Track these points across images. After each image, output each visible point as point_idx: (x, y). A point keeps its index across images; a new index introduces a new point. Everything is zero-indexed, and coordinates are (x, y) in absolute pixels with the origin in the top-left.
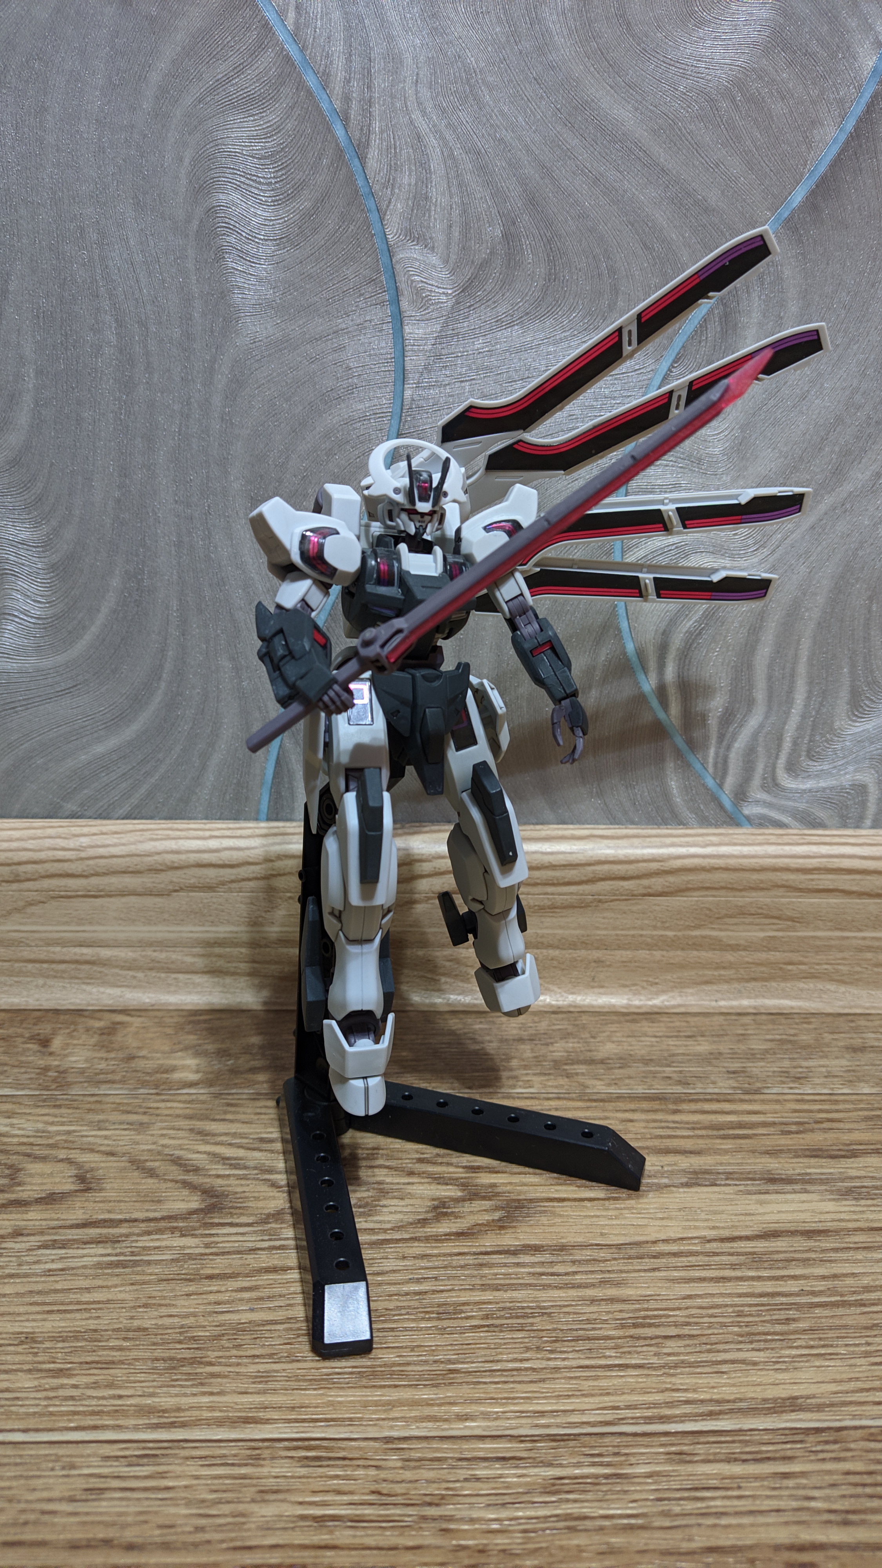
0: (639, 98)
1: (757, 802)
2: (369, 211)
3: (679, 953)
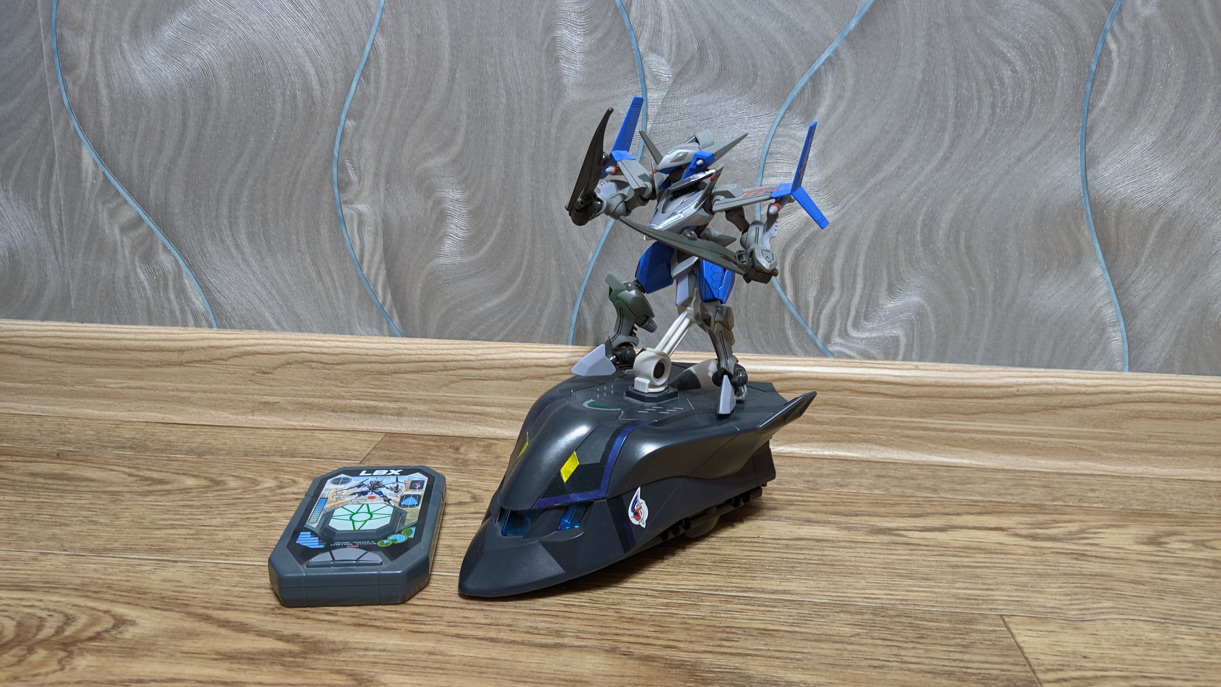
2: (631, 37)
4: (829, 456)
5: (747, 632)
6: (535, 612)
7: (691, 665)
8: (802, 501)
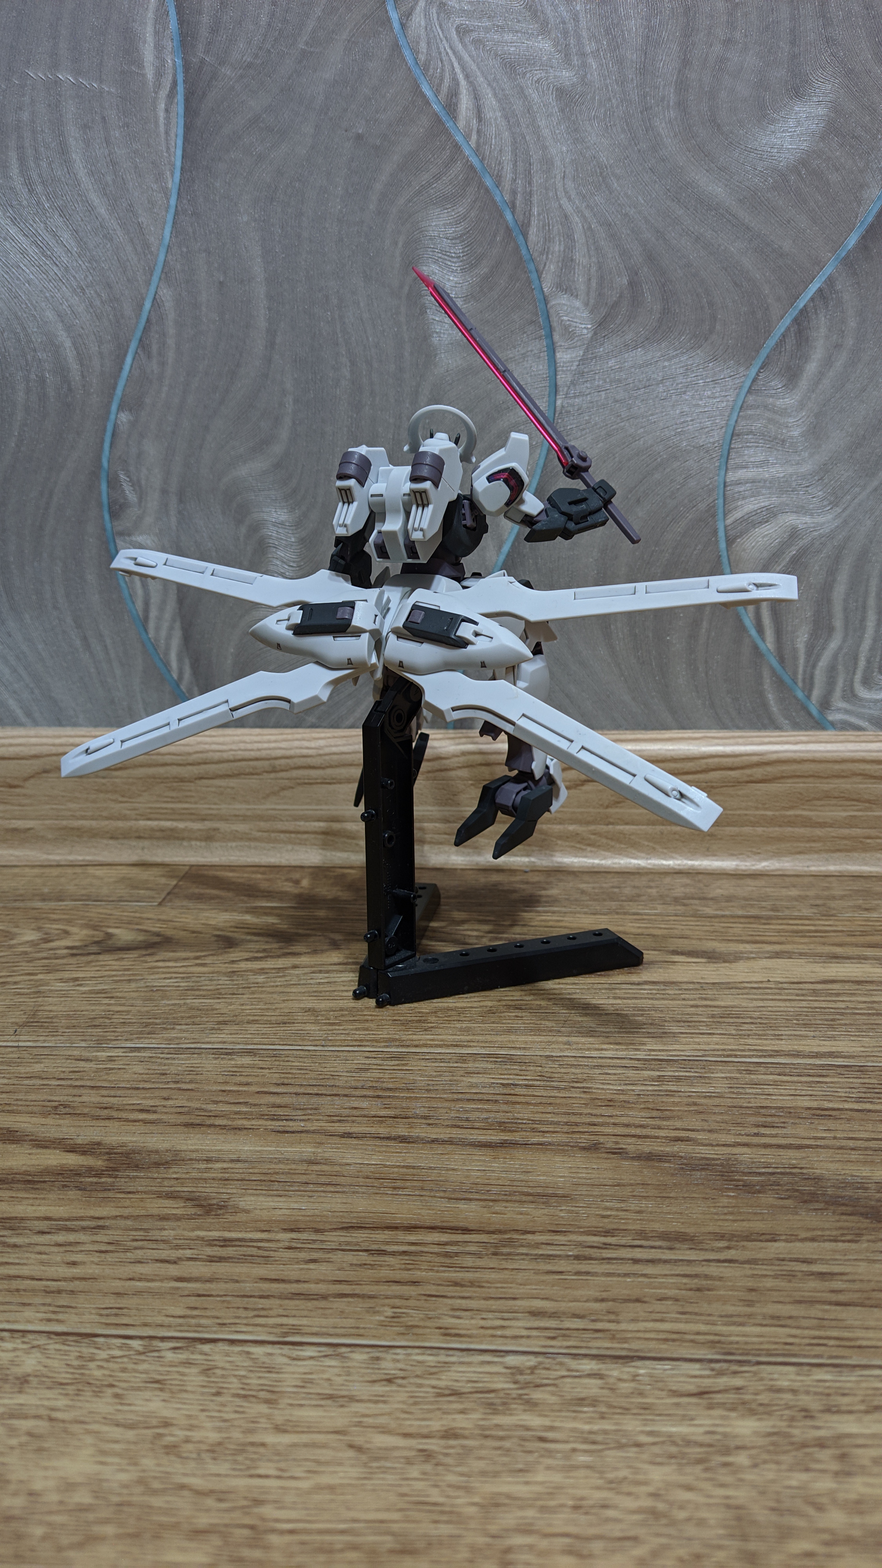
0: (727, 177)
1: (839, 710)
2: (530, 272)
3: (777, 829)
4: (835, 871)
5: (792, 1113)
6: (460, 1096)
7: (722, 1165)
8: (816, 931)
